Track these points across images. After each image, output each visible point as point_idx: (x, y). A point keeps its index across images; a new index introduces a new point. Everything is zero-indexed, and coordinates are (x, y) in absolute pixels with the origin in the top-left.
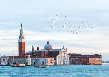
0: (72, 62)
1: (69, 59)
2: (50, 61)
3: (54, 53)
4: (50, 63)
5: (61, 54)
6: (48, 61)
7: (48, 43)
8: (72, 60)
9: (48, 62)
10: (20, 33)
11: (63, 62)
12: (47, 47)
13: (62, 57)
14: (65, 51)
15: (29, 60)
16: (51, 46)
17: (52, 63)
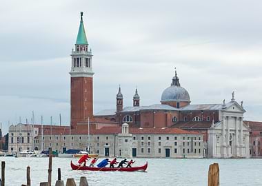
0: (259, 148)
1: (248, 138)
2: (192, 146)
3: (198, 119)
4: (192, 151)
5: (225, 121)
6: (186, 144)
7: (176, 81)
8: (257, 144)
9: (186, 147)
10: (77, 46)
11: (230, 149)
12: (175, 97)
13: (229, 132)
14: (236, 110)
15: (124, 139)
16: (186, 93)
17: (197, 151)
